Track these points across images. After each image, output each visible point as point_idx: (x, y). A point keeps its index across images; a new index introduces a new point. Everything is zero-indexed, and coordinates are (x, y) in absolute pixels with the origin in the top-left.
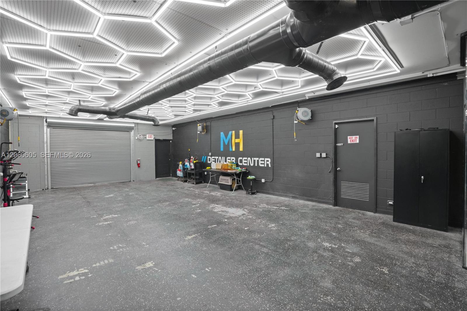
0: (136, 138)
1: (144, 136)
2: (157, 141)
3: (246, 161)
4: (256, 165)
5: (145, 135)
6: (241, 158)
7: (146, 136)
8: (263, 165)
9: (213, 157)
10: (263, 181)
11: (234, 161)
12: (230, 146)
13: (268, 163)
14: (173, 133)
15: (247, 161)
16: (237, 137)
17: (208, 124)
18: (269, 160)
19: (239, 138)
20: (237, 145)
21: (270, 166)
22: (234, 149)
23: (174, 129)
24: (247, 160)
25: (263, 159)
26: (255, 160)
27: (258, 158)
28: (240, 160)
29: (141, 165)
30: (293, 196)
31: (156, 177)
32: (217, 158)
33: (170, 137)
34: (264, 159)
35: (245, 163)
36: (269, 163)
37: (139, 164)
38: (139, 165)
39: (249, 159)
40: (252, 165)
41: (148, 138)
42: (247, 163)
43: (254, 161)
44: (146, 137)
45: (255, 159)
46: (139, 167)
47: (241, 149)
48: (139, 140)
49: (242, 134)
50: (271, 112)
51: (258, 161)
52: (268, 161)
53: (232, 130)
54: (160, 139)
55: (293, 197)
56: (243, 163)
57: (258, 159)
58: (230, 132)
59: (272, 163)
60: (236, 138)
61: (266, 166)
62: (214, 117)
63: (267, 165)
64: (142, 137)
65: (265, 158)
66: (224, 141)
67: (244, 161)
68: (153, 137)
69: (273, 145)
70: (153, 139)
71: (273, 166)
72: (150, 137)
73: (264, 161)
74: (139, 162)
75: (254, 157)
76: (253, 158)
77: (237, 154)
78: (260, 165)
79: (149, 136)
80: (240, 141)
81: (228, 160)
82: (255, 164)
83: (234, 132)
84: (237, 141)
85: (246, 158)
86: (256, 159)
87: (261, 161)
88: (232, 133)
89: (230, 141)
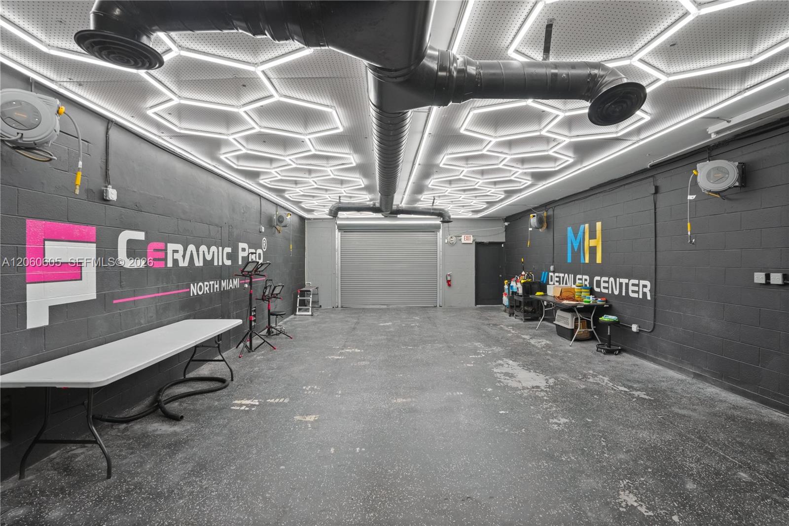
0: (446, 242)
1: (458, 238)
2: (479, 245)
3: (606, 285)
4: (624, 294)
5: (459, 236)
6: (599, 278)
7: (460, 238)
8: (636, 295)
9: (557, 274)
10: (635, 328)
11: (587, 283)
12: (582, 254)
13: (645, 290)
14: (505, 230)
15: (608, 285)
17: (550, 212)
18: (648, 283)
20: (593, 250)
21: (649, 298)
22: (587, 261)
23: (506, 224)
24: (608, 282)
25: (636, 282)
27: (628, 280)
28: (597, 281)
29: (452, 283)
30: (697, 372)
31: (477, 304)
32: (562, 275)
33: (502, 238)
35: (604, 288)
36: (647, 290)
37: (450, 281)
38: (449, 283)
39: (612, 279)
40: (616, 292)
41: (463, 241)
42: (608, 288)
43: (621, 284)
44: (460, 240)
45: (622, 280)
46: (449, 285)
47: (599, 260)
48: (452, 244)
49: (600, 229)
50: (651, 179)
51: (627, 285)
52: (645, 286)
53: (585, 223)
54: (483, 242)
55: (697, 376)
56: (602, 288)
57: (626, 281)
58: (582, 226)
59: (654, 291)
60: (590, 238)
61: (641, 297)
62: (557, 199)
63: (644, 294)
64: (454, 239)
65: (639, 279)
66: (572, 244)
67: (603, 285)
68: (472, 238)
69: (656, 252)
70: (472, 242)
71: (655, 299)
72: (468, 239)
73: (638, 285)
74: (449, 278)
75: (620, 278)
76: (618, 279)
77: (592, 270)
78: (632, 295)
79: (465, 238)
80: (597, 243)
81: (578, 282)
82: (622, 292)
83: (587, 226)
84: (593, 243)
85: (607, 279)
86: (624, 281)
87: (633, 285)
88: (585, 227)
89: (582, 244)
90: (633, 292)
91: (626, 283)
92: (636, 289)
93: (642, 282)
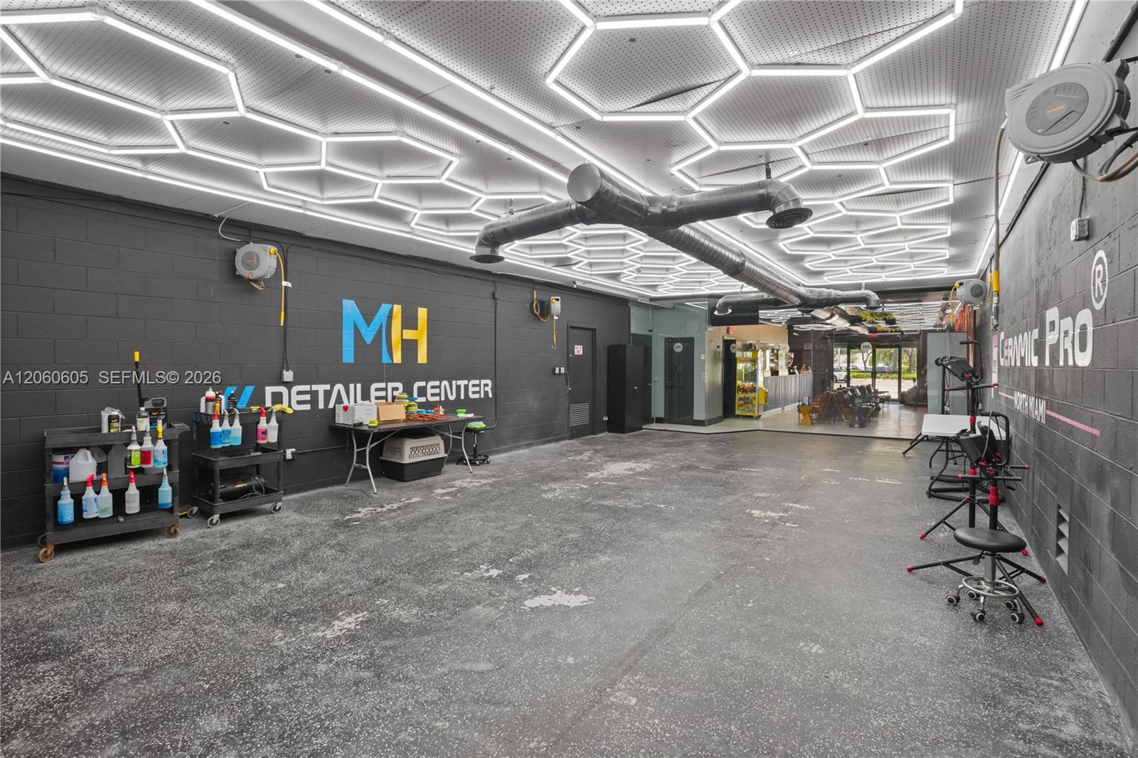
3: (437, 391)
4: (462, 397)
6: (423, 384)
8: (477, 396)
9: (299, 388)
12: (384, 349)
13: (486, 389)
15: (439, 391)
16: (409, 323)
18: (489, 382)
19: (415, 327)
20: (410, 346)
21: (490, 396)
22: (397, 358)
24: (439, 387)
25: (477, 382)
26: (460, 386)
28: (419, 388)
34: (479, 381)
35: (433, 395)
36: (488, 389)
39: (445, 383)
40: (452, 398)
42: (439, 395)
43: (458, 387)
45: (459, 382)
47: (422, 357)
49: (426, 318)
51: (466, 387)
52: (486, 385)
53: (393, 302)
56: (429, 396)
57: (466, 382)
58: (385, 308)
59: (495, 388)
60: (406, 327)
61: (482, 396)
63: (486, 393)
65: (480, 379)
67: (430, 391)
69: (496, 351)
71: (496, 395)
73: (479, 385)
75: (456, 380)
76: (454, 382)
77: (408, 373)
78: (472, 396)
80: (420, 335)
81: (373, 394)
82: (460, 395)
83: (397, 308)
84: (409, 334)
85: (437, 383)
86: (462, 383)
87: (474, 386)
88: (392, 308)
89: (384, 333)
90: (474, 393)
91: (465, 385)
92: (477, 389)
93: (484, 382)
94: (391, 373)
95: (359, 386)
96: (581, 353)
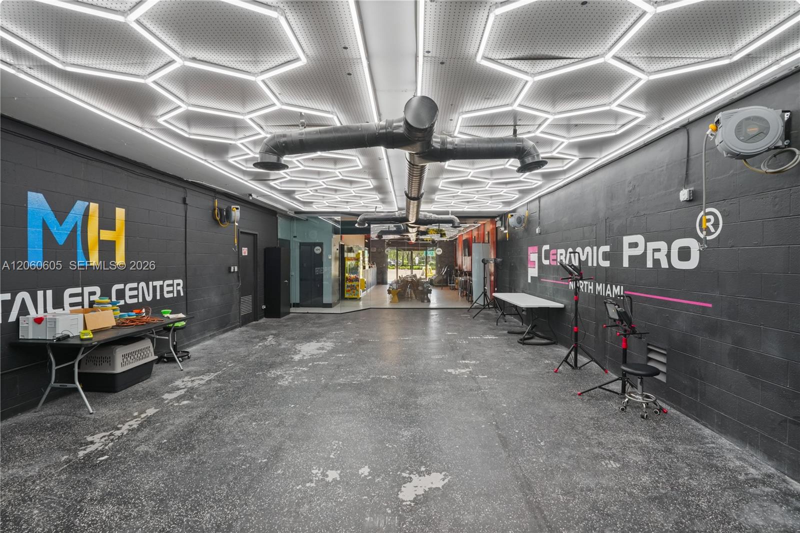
3: (135, 293)
4: (158, 298)
6: (121, 286)
8: (171, 295)
15: (137, 293)
16: (107, 223)
18: (180, 281)
19: (113, 228)
20: (107, 249)
21: (182, 294)
22: (94, 261)
24: (137, 289)
25: (170, 282)
26: (156, 286)
27: (162, 282)
28: (117, 291)
34: (172, 281)
35: (131, 297)
36: (180, 288)
39: (143, 284)
40: (149, 299)
42: (137, 296)
43: (155, 288)
45: (155, 283)
47: (120, 259)
49: (124, 219)
50: (183, 190)
51: (162, 287)
52: (178, 285)
53: (89, 200)
56: (127, 298)
57: (161, 283)
58: (80, 205)
59: (185, 287)
60: (103, 228)
61: (175, 295)
63: (178, 292)
65: (173, 279)
66: (47, 229)
67: (128, 293)
69: (186, 253)
71: (186, 293)
73: (172, 285)
75: (153, 281)
76: (151, 283)
77: (105, 276)
78: (167, 296)
80: (118, 236)
81: (67, 300)
82: (156, 295)
83: (94, 207)
84: (106, 235)
85: (135, 285)
86: (158, 283)
87: (168, 286)
88: (89, 206)
89: (79, 233)
90: (168, 292)
91: (160, 286)
92: (171, 289)
93: (176, 281)
94: (88, 277)
95: (49, 293)
96: (247, 254)
